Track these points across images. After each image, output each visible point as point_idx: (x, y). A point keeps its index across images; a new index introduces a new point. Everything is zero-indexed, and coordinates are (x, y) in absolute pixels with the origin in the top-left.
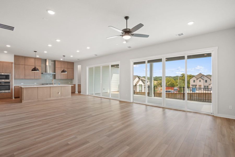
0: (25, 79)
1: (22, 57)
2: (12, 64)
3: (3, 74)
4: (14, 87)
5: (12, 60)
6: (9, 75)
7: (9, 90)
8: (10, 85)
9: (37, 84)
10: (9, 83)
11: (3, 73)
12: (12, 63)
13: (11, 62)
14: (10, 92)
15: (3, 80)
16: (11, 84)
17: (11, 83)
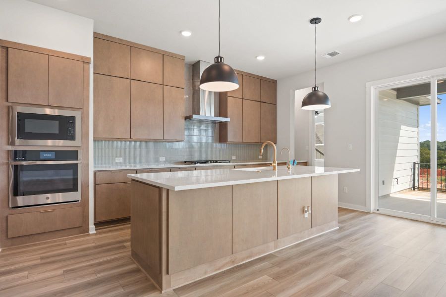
0: (131, 139)
1: (121, 42)
2: (86, 65)
3: (48, 111)
4: (95, 174)
5: (87, 50)
6: (73, 118)
7: (75, 188)
8: (77, 165)
9: (166, 161)
10: (74, 155)
11: (49, 106)
12: (85, 61)
13: (82, 57)
14: (79, 199)
15: (50, 142)
16: (80, 162)
17: (80, 156)
